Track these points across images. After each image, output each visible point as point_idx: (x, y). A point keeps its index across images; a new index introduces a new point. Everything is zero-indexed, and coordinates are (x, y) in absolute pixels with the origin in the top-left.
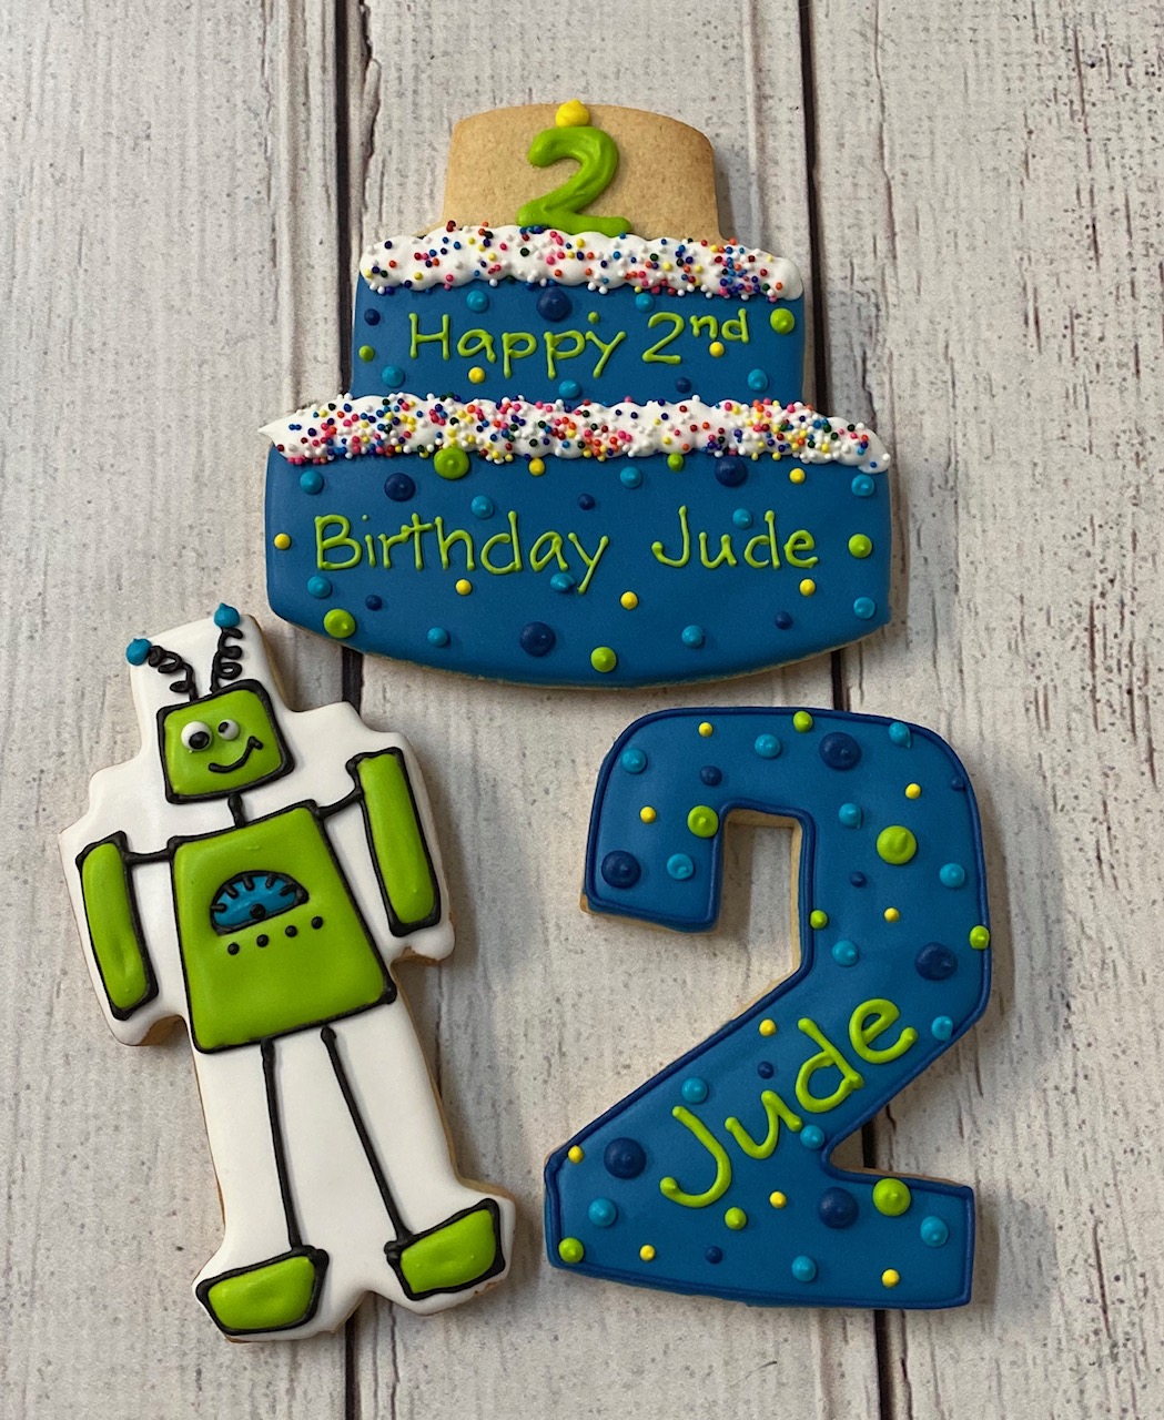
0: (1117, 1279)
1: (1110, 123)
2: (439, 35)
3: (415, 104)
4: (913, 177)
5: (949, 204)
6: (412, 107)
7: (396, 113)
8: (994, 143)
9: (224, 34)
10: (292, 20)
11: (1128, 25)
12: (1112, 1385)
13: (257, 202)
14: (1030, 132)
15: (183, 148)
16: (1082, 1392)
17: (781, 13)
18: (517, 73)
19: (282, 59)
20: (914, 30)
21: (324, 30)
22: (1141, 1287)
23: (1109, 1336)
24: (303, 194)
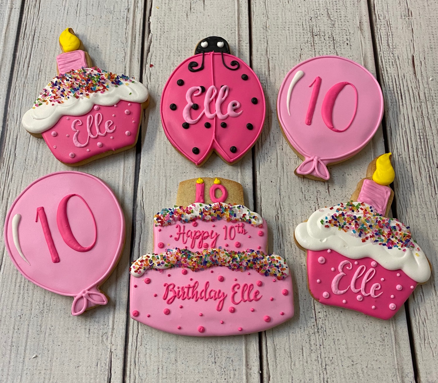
0: (319, 312)
1: (320, 48)
2: (166, 27)
3: (160, 42)
4: (274, 58)
5: (283, 64)
6: (158, 43)
7: (155, 44)
8: (293, 51)
9: (117, 27)
10: (133, 25)
11: (324, 27)
12: (317, 339)
13: (122, 62)
14: (302, 49)
15: (106, 50)
16: (310, 340)
17: (244, 23)
18: (183, 35)
19: (130, 33)
20: (275, 27)
21: (140, 27)
22: (325, 315)
23: (317, 327)
24: (133, 60)
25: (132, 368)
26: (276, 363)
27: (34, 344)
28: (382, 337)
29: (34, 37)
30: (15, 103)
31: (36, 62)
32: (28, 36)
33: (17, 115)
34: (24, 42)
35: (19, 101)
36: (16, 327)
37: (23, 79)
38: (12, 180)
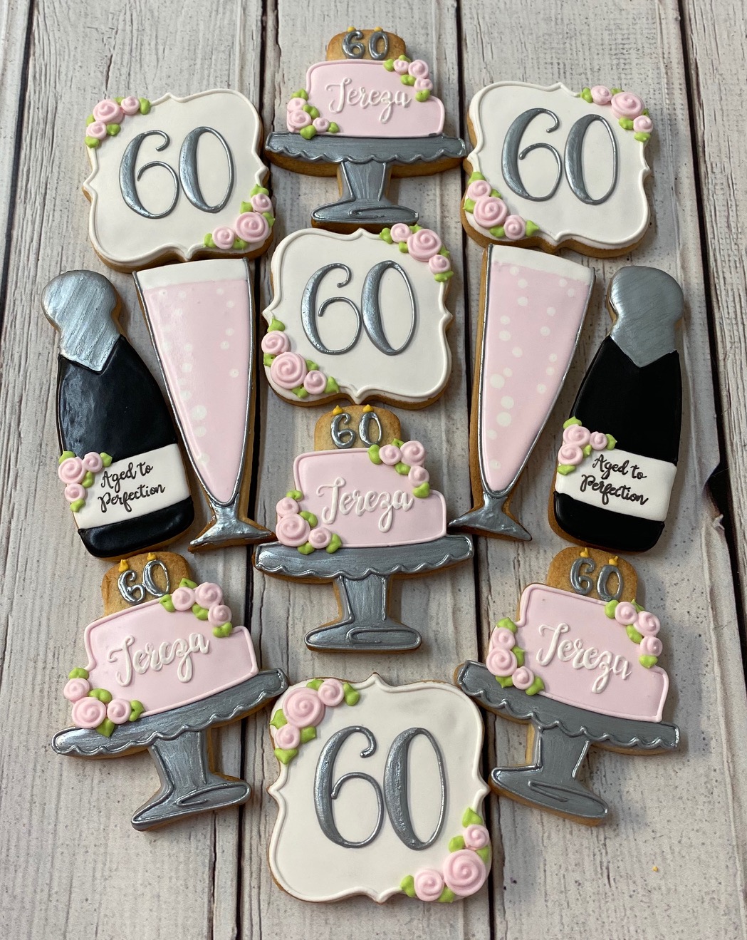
25: (254, 842)
26: (516, 835)
27: (72, 799)
28: (709, 786)
29: (44, 199)
30: (15, 334)
31: (52, 251)
32: (33, 196)
33: (20, 356)
34: (26, 209)
35: (23, 329)
36: (38, 768)
37: (29, 286)
38: (16, 486)
